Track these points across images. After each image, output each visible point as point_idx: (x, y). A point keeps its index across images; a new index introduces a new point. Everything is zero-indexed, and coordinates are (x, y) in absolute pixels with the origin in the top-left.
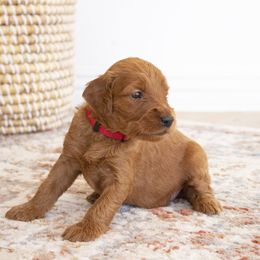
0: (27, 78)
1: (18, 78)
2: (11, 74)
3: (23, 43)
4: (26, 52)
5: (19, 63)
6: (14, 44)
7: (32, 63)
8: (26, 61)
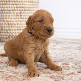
0: (19, 26)
1: (16, 26)
2: (14, 24)
3: (18, 16)
4: (19, 18)
5: (17, 21)
6: (15, 16)
7: (21, 21)
8: (19, 21)
